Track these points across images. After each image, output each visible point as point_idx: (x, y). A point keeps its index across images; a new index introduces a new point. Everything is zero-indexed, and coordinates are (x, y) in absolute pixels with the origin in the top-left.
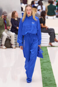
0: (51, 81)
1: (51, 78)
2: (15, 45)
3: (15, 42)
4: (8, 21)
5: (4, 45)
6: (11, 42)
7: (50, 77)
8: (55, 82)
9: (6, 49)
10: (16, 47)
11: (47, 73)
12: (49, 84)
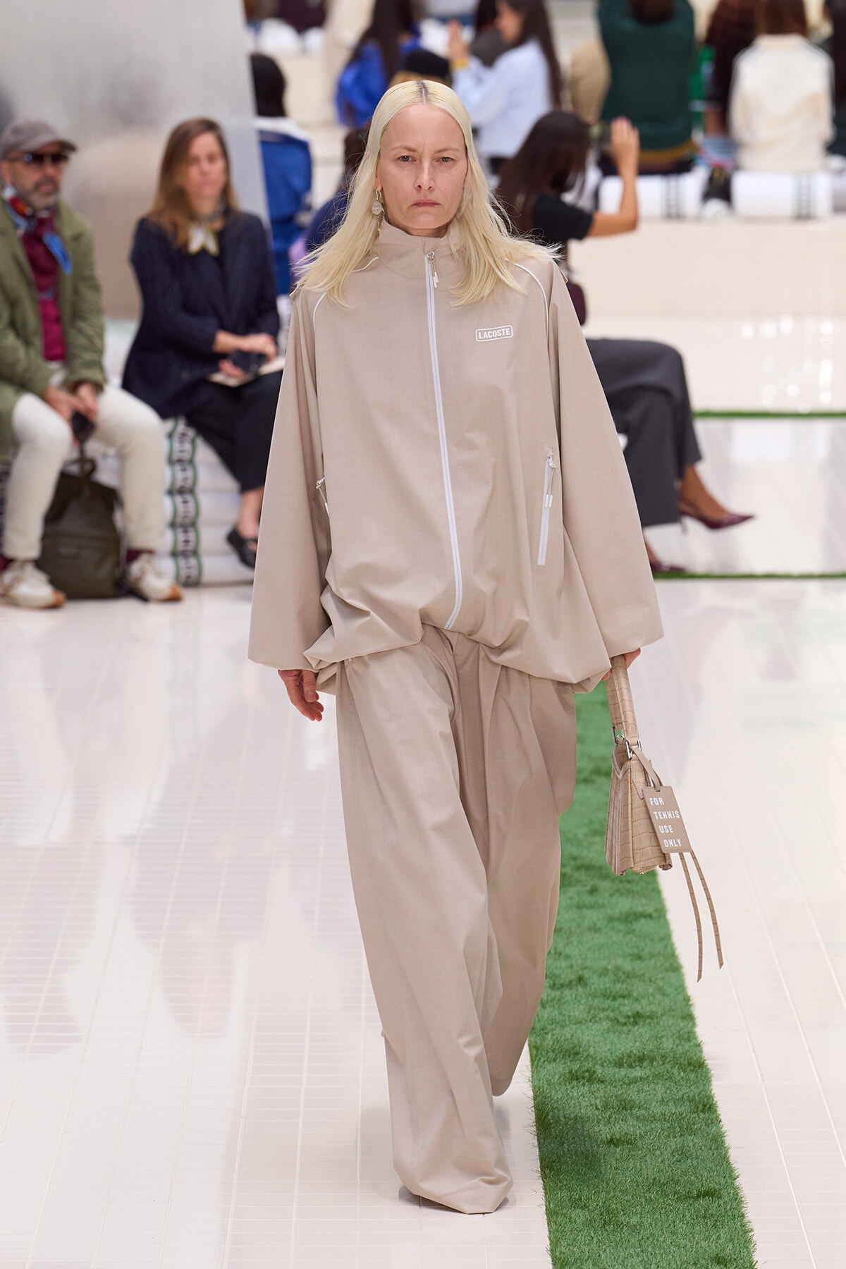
0: (637, 1018)
1: (638, 988)
2: (174, 554)
3: (173, 525)
4: (77, 238)
5: (40, 564)
6: (118, 517)
7: (627, 966)
8: (690, 1037)
9: (54, 606)
10: (193, 583)
11: (591, 916)
12: (619, 1064)
